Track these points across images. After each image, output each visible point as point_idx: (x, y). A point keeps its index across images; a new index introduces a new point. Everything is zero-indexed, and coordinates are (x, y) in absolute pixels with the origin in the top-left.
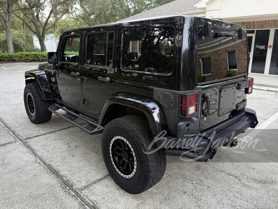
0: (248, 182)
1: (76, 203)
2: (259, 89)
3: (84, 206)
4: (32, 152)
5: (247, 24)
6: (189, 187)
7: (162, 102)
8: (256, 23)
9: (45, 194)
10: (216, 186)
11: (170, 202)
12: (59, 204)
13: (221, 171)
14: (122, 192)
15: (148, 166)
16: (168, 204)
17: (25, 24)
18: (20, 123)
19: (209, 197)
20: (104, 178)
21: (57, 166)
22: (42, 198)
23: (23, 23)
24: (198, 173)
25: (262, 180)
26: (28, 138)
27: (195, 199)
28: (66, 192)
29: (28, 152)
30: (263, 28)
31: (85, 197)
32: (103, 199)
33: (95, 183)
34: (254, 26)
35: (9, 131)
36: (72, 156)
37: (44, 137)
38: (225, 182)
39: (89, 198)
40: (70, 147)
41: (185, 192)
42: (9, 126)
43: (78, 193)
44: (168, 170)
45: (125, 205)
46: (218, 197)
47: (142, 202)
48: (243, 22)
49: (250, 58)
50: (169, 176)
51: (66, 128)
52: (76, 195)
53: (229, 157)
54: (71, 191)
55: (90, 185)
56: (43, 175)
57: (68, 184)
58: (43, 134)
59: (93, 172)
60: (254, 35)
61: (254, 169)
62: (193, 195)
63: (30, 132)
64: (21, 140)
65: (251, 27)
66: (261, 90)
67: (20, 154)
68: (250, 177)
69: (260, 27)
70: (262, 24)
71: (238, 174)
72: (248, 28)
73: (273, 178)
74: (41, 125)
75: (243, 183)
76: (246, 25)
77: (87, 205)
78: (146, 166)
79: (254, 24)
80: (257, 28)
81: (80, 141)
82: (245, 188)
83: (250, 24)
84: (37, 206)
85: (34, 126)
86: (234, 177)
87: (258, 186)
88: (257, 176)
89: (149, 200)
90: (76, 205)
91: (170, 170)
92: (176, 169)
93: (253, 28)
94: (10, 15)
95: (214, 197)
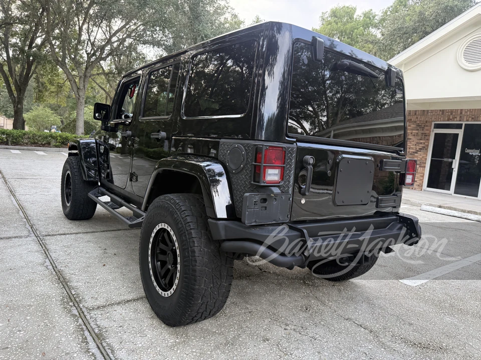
0: (393, 341)
1: (73, 325)
2: (463, 217)
3: (83, 331)
4: (44, 252)
5: (449, 113)
6: (278, 332)
7: (229, 162)
8: (465, 112)
9: (32, 306)
10: (328, 338)
11: (233, 350)
12: (45, 323)
13: (347, 320)
14: (156, 322)
15: (195, 271)
16: (227, 352)
17: (108, 98)
18: (49, 216)
19: (308, 353)
20: (138, 300)
21: (72, 274)
22: (23, 311)
23: (107, 96)
24: (302, 315)
25: (420, 344)
26: (49, 235)
27: (281, 353)
28: (65, 308)
29: (37, 251)
30: (477, 121)
31: (90, 321)
32: (121, 327)
33: (119, 303)
34: (461, 117)
35: (27, 223)
36: (101, 265)
37: (73, 236)
38: (347, 335)
39: (98, 323)
40: (105, 253)
41: (267, 339)
42: (29, 218)
43: (83, 313)
44: (251, 305)
45: (152, 340)
46: (325, 355)
47: (184, 341)
48: (443, 110)
49: (454, 170)
50: (250, 312)
51: (113, 230)
52: (78, 315)
53: (371, 301)
54: (75, 308)
55: (109, 305)
56: (44, 282)
57: (75, 300)
58: (74, 233)
59: (123, 290)
60: (461, 132)
61: (411, 324)
62: (280, 346)
63: (55, 228)
64: (37, 235)
65: (456, 118)
66: (466, 219)
67: (25, 252)
68: (399, 336)
69: (473, 118)
70: (476, 114)
71: (376, 327)
72: (451, 119)
73: (443, 343)
74: (77, 222)
75: (381, 342)
76: (448, 115)
77: (89, 330)
78: (191, 271)
79: (461, 113)
80: (467, 121)
81: (126, 248)
82: (383, 349)
83: (454, 113)
84: (9, 320)
85: (67, 221)
86: (367, 331)
87: (410, 351)
88: (413, 336)
89: (197, 341)
90: (71, 328)
91: (255, 305)
92: (266, 304)
93: (460, 121)
94: (86, 80)
95: (317, 354)
